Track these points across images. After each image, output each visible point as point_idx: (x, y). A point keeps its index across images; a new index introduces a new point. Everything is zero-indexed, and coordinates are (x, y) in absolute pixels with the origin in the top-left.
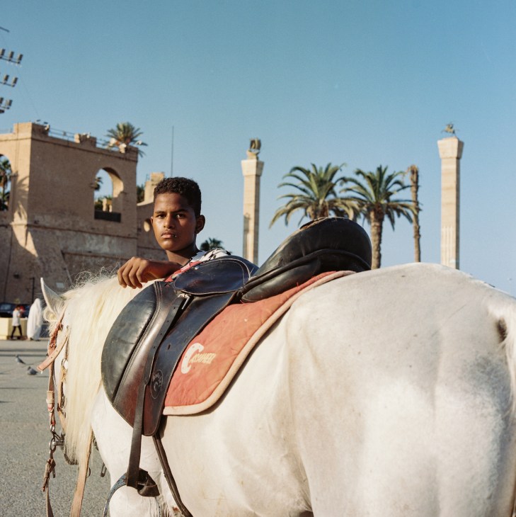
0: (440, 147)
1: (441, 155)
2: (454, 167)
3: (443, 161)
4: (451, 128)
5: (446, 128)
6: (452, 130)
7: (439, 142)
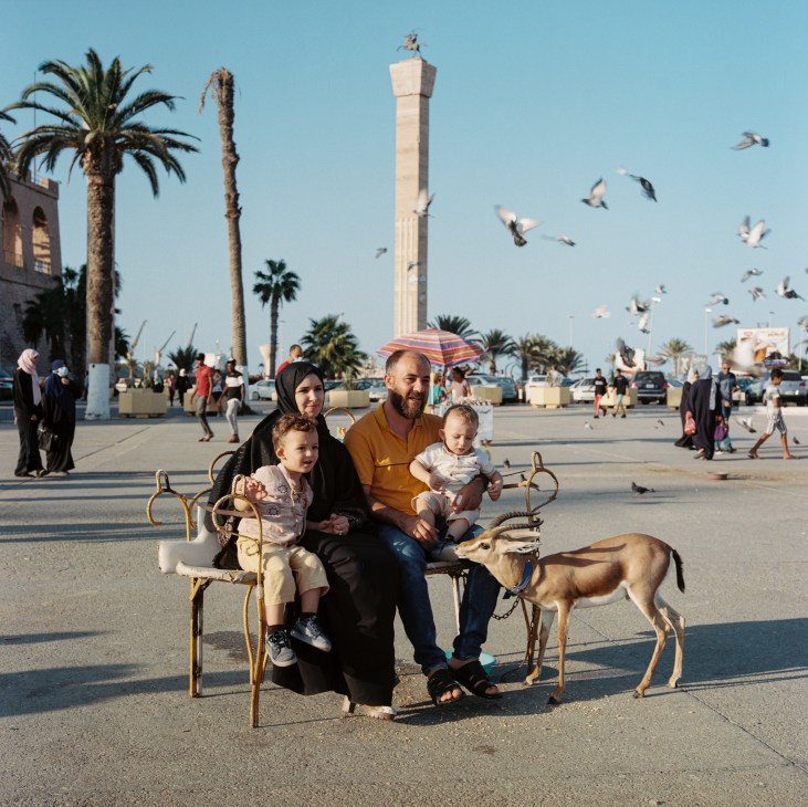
0: (394, 76)
1: (397, 91)
2: (416, 111)
3: (400, 100)
4: (414, 41)
5: (406, 42)
6: (414, 46)
7: (392, 67)
